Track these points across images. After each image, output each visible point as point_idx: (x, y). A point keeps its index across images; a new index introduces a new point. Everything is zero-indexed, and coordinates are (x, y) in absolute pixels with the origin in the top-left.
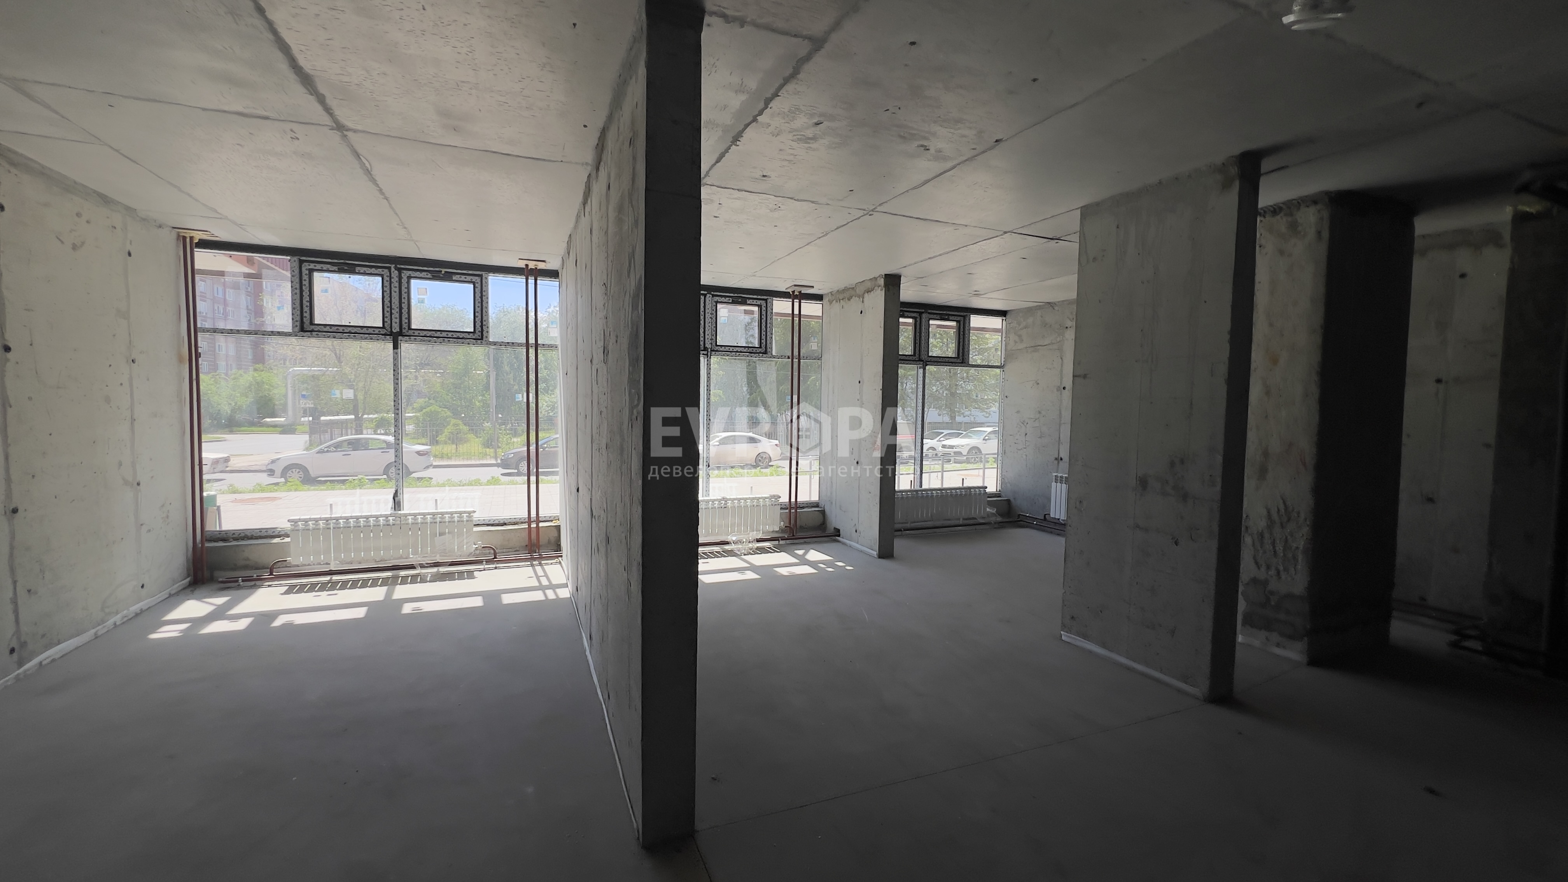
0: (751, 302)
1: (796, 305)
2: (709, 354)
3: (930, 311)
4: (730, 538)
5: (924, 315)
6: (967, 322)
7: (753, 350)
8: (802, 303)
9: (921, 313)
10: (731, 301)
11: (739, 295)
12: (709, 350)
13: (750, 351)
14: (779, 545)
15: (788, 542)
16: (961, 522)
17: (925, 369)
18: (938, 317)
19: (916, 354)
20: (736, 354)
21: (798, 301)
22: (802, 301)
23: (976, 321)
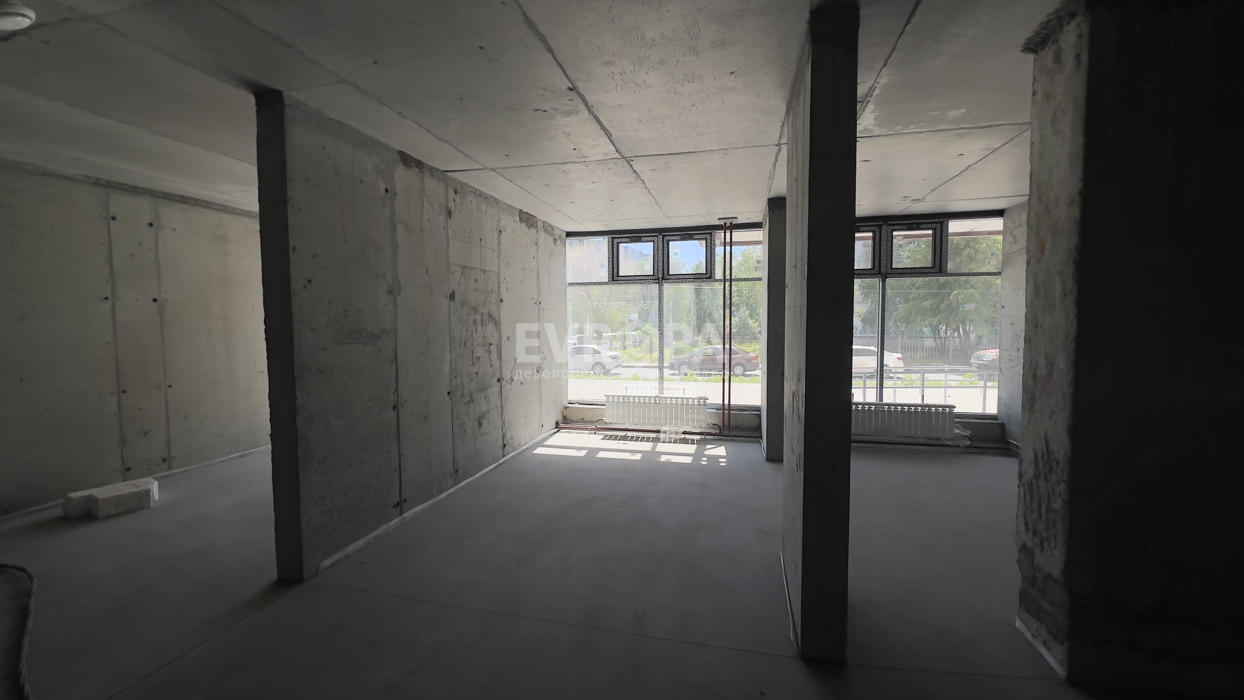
0: (697, 237)
1: (728, 234)
2: (660, 282)
3: (890, 223)
4: (663, 428)
5: (884, 228)
6: (944, 227)
7: (699, 276)
8: (733, 233)
9: (880, 227)
10: (680, 238)
11: (685, 233)
12: (660, 279)
13: (696, 277)
14: (705, 439)
15: (716, 437)
16: (921, 441)
17: (885, 281)
18: (904, 227)
19: (876, 268)
20: (682, 281)
21: (729, 231)
22: (733, 231)
23: (954, 226)
